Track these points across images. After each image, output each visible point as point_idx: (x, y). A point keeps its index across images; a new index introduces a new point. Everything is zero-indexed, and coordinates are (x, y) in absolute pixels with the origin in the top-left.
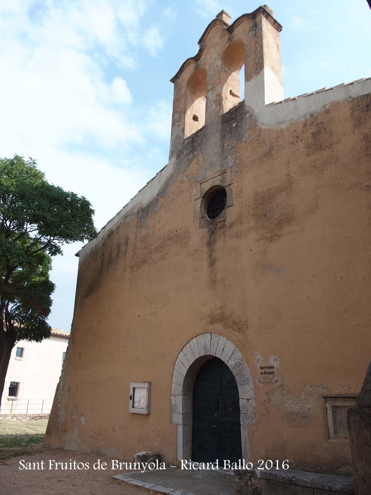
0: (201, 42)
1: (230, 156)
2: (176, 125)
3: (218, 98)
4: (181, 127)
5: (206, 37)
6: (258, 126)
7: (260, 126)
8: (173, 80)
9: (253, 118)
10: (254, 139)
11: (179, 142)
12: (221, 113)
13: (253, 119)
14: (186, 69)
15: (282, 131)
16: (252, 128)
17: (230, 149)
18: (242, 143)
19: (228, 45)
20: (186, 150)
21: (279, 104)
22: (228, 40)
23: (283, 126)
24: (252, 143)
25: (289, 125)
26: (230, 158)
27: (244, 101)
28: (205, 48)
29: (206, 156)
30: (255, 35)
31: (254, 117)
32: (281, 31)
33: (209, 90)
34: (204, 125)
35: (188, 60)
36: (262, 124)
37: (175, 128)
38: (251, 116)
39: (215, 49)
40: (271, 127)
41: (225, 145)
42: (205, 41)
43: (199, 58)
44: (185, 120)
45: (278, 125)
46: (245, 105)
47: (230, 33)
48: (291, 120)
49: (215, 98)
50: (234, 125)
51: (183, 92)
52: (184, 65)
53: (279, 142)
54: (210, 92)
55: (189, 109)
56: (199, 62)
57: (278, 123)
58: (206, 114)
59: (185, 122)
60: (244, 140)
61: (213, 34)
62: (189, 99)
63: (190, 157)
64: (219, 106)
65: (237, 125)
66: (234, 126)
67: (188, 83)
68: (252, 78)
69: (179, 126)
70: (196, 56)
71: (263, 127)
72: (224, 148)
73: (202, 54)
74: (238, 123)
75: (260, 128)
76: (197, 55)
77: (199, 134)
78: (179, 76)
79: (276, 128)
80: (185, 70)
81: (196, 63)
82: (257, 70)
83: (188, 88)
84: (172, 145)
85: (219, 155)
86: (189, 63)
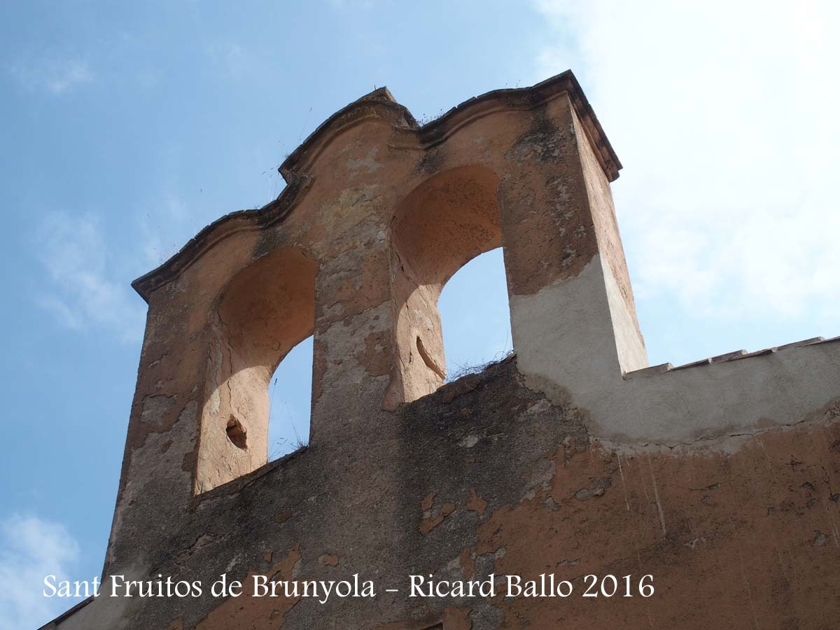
0: (294, 167)
1: (457, 560)
2: (148, 441)
3: (379, 348)
4: (178, 451)
5: (314, 155)
6: (598, 445)
7: (608, 446)
8: (144, 286)
9: (568, 418)
10: (578, 496)
11: (168, 508)
12: (394, 402)
13: (564, 421)
14: (216, 249)
15: (725, 464)
16: (568, 452)
17: (454, 532)
18: (520, 508)
19: (418, 181)
20: (206, 537)
21: (694, 370)
22: (422, 165)
23: (730, 447)
24: (572, 510)
25: (761, 444)
26: (458, 570)
27: (510, 361)
28: (309, 188)
29: (320, 559)
30: (547, 156)
31: (571, 413)
32: (616, 181)
33: (332, 321)
34: (305, 441)
35: (226, 219)
36: (618, 438)
37: (141, 454)
38: (558, 409)
39: (357, 190)
40: (664, 449)
41: (427, 515)
42: (311, 166)
43: (282, 215)
44: (200, 424)
45: (700, 444)
46: (516, 370)
47: (428, 145)
48: (763, 422)
49: (363, 348)
50: (471, 441)
51: (193, 325)
52: (209, 237)
53: (715, 505)
54: (338, 327)
55: (216, 392)
56: (279, 228)
57: (700, 435)
58: (314, 402)
59: (199, 430)
60: (531, 496)
61: (346, 149)
62: (219, 356)
63: (233, 564)
64: (388, 377)
65: (485, 442)
66: (470, 445)
67: (222, 297)
68: (542, 284)
69: (168, 444)
70: (268, 208)
71: (625, 450)
72: (423, 529)
73: (295, 207)
74: (489, 433)
75: (610, 452)
76: (276, 204)
77: (278, 476)
78: (178, 271)
79: (690, 454)
80: (211, 252)
81: (269, 231)
82: (564, 258)
83: (217, 316)
84: (124, 520)
85: (395, 558)
86: (229, 232)
